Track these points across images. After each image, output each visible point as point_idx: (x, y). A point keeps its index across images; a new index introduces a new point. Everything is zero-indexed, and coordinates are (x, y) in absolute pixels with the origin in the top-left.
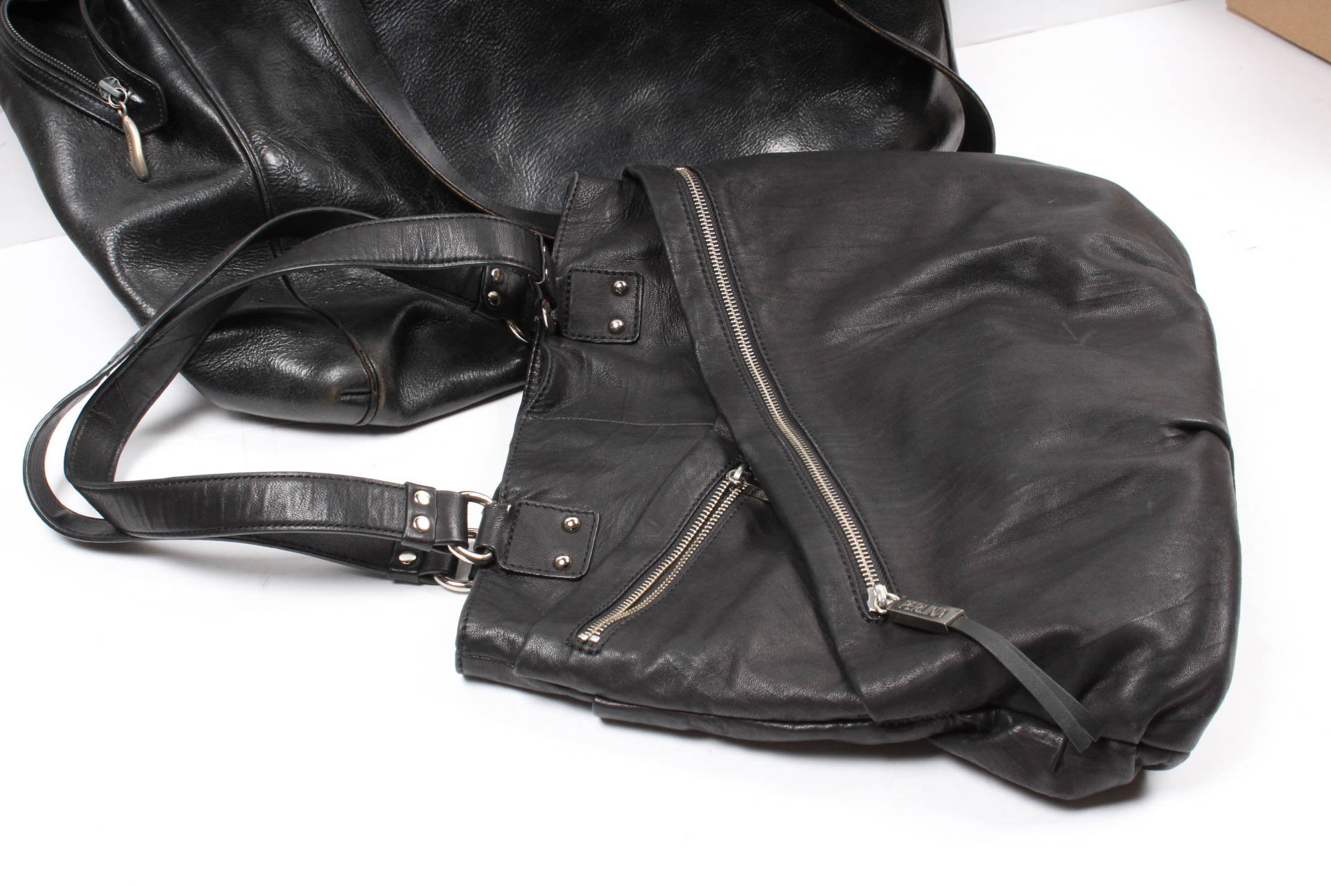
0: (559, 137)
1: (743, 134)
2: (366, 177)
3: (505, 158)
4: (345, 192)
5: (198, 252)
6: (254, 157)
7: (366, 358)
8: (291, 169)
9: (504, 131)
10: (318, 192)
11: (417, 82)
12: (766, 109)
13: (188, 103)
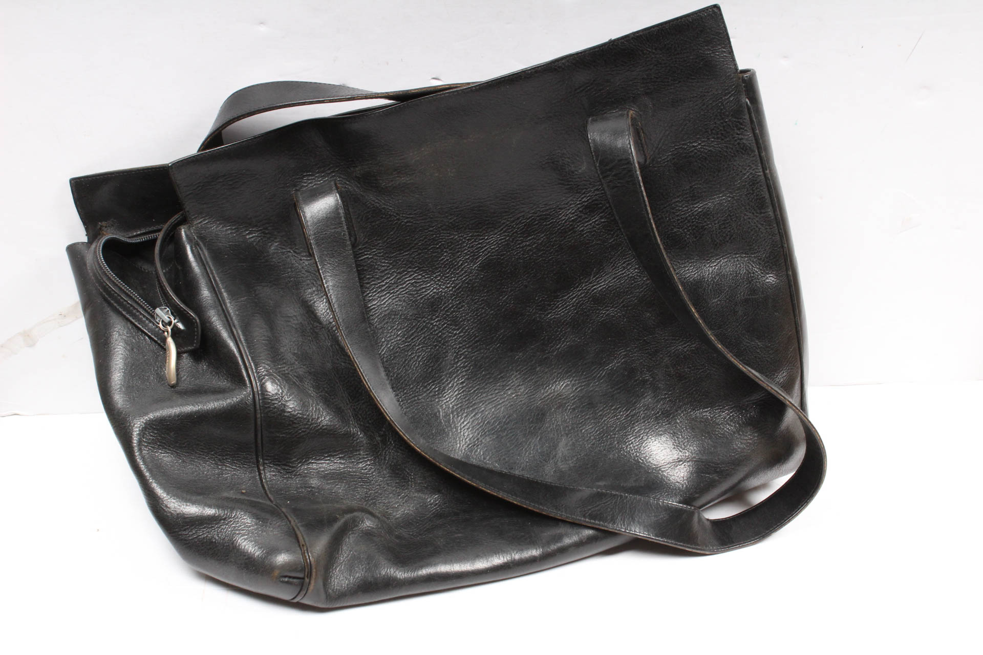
0: (491, 407)
1: (631, 429)
2: (338, 411)
3: (447, 415)
4: (319, 421)
5: (200, 447)
6: (256, 383)
7: (306, 551)
8: (282, 397)
9: (449, 395)
10: (299, 417)
11: (392, 348)
12: (653, 412)
13: (217, 335)
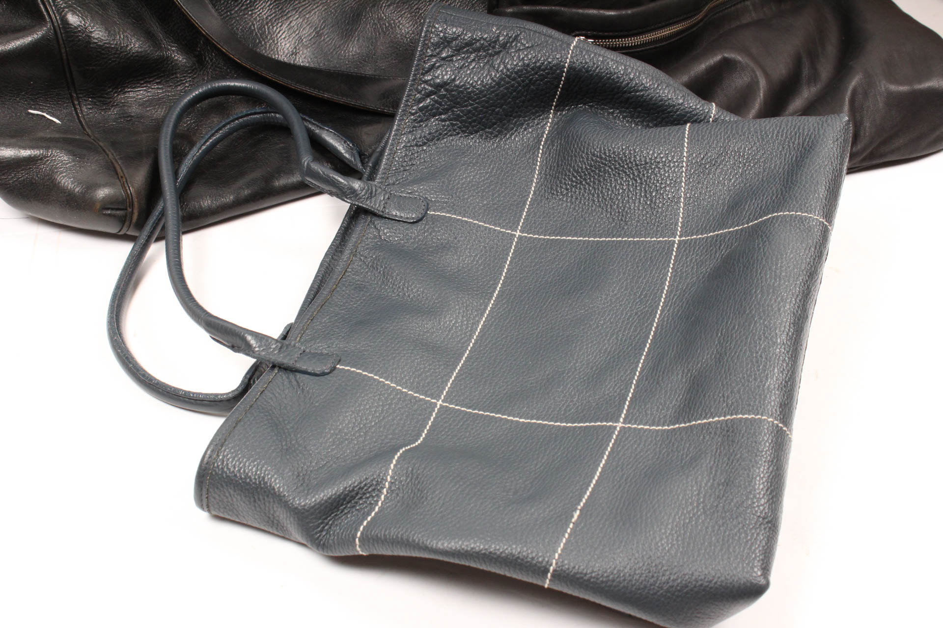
3: (261, 27)
4: (129, 48)
5: (9, 89)
6: (56, 17)
7: (125, 183)
8: (86, 28)
10: (107, 47)
